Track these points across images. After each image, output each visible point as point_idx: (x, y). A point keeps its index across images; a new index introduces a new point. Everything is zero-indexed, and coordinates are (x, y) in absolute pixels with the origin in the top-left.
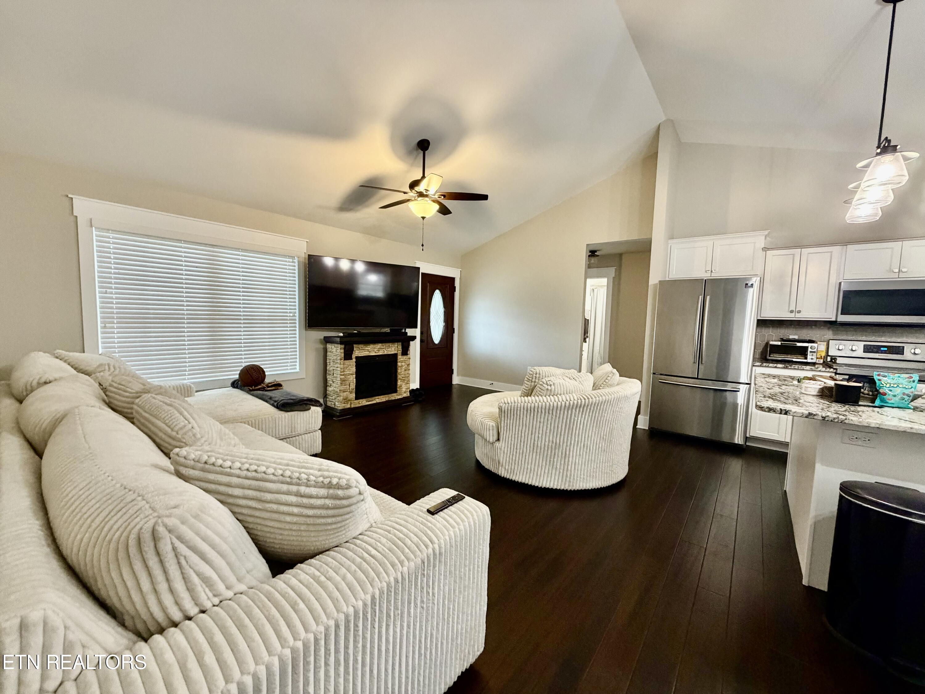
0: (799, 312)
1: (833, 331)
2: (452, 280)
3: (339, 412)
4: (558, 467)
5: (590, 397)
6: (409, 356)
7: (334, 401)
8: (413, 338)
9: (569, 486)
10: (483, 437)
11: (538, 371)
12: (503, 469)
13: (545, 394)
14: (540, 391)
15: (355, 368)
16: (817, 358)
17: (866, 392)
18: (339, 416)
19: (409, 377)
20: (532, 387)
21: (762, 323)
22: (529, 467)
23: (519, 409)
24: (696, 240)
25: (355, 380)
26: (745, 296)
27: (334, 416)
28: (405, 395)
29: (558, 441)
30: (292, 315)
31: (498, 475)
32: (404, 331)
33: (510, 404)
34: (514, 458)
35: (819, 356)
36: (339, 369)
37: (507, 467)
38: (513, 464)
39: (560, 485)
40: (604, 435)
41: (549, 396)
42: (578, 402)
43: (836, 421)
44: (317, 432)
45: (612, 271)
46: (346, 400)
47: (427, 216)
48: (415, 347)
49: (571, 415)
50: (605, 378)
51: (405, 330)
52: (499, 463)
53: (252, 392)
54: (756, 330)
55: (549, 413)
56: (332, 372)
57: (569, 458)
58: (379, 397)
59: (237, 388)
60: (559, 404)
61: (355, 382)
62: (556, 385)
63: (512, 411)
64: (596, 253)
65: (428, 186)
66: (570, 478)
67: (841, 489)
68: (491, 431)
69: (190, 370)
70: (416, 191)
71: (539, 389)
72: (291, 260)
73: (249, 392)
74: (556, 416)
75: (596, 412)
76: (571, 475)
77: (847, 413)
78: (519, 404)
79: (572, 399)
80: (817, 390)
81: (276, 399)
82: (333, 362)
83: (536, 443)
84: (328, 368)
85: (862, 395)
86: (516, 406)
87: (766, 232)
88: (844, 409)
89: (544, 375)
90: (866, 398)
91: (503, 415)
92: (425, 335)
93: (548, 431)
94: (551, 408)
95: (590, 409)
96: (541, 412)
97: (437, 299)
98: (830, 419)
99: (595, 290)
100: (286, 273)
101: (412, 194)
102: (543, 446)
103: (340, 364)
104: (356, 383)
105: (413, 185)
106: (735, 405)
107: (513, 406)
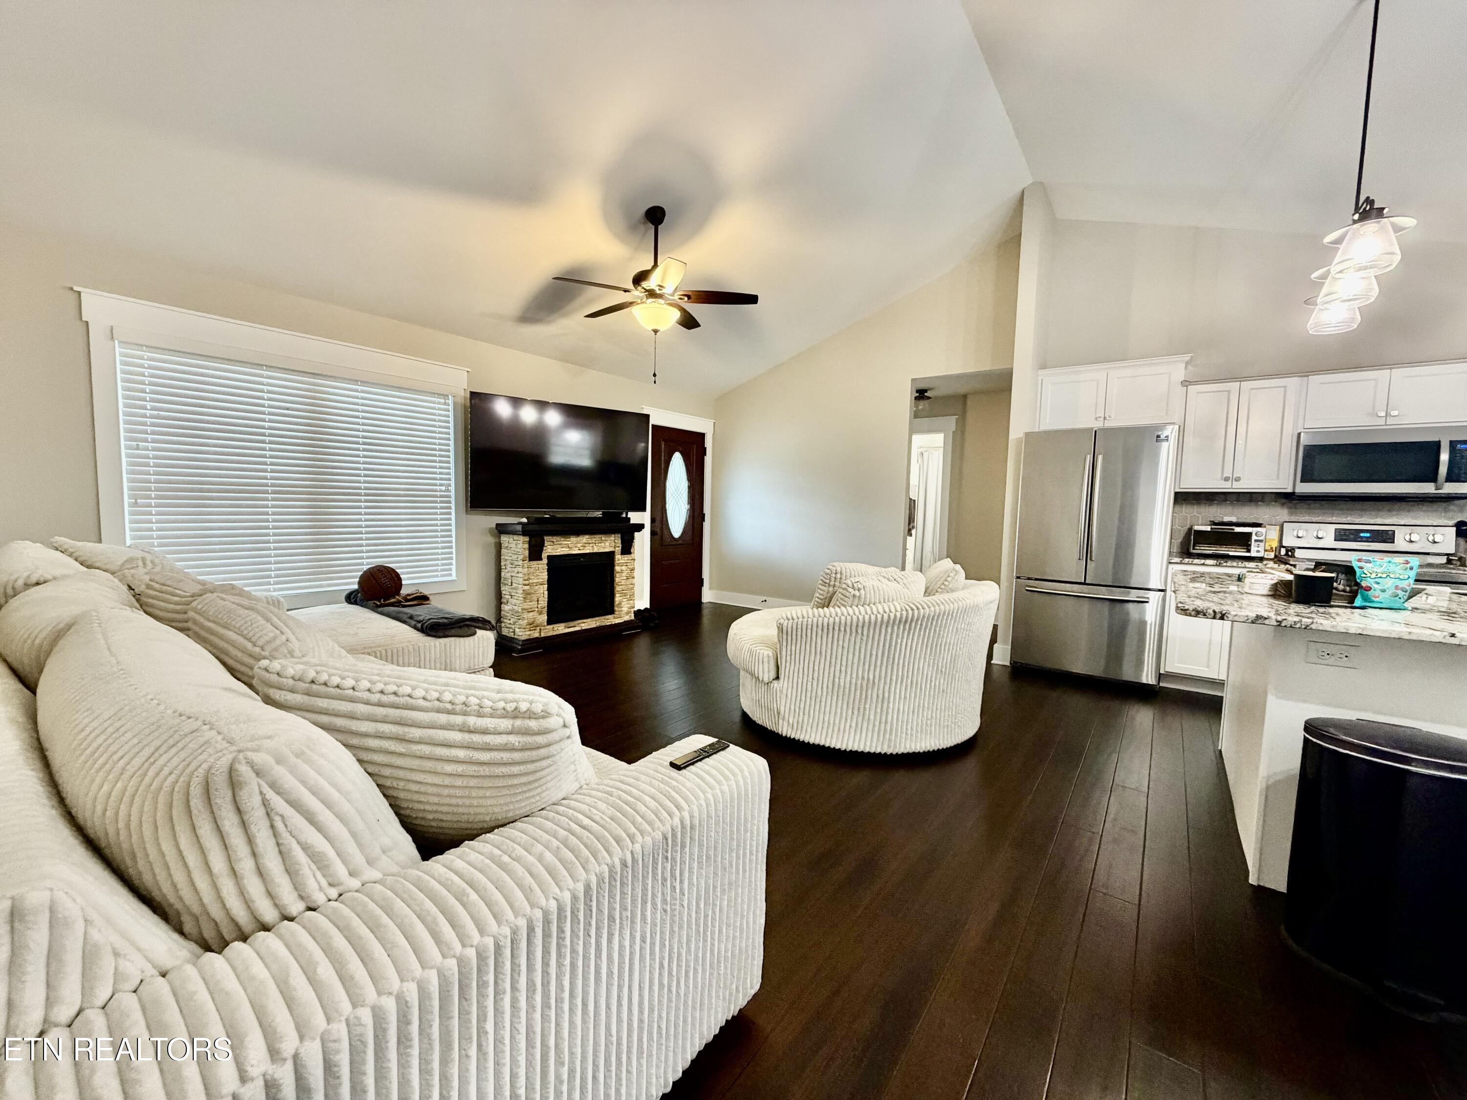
0: (1238, 479)
1: (1290, 508)
2: (701, 436)
3: (521, 643)
4: (872, 717)
5: (920, 607)
6: (632, 555)
7: (513, 627)
8: (640, 527)
9: (889, 746)
10: (752, 674)
11: (839, 569)
12: (786, 724)
13: (850, 603)
14: (841, 599)
15: (546, 573)
16: (1266, 551)
17: (1341, 587)
18: (520, 651)
19: (632, 589)
20: (829, 595)
21: (1182, 498)
22: (826, 719)
23: (809, 627)
24: (1079, 369)
25: (546, 593)
26: (1156, 455)
27: (513, 650)
28: (627, 618)
29: (871, 677)
30: (443, 488)
31: (778, 733)
32: (624, 515)
33: (796, 620)
34: (802, 706)
35: (1268, 548)
36: (520, 575)
37: (791, 721)
38: (801, 714)
39: (874, 745)
40: (942, 667)
41: (857, 606)
42: (902, 614)
43: (1298, 626)
44: (487, 672)
45: (951, 422)
46: (532, 625)
47: (661, 328)
48: (643, 542)
49: (892, 634)
50: (943, 579)
51: (627, 514)
52: (779, 713)
53: (380, 609)
54: (1174, 507)
55: (857, 631)
56: (510, 581)
57: (889, 702)
58: (585, 621)
59: (355, 603)
60: (873, 617)
61: (546, 596)
62: (867, 590)
63: (799, 630)
64: (926, 394)
65: (663, 280)
66: (891, 734)
67: (1306, 729)
68: (766, 665)
69: (277, 576)
70: (643, 288)
71: (842, 596)
72: (443, 401)
73: (375, 609)
74: (868, 636)
75: (930, 630)
76: (891, 730)
77: (1313, 615)
78: (810, 620)
79: (893, 610)
80: (1268, 587)
81: (421, 618)
82: (512, 564)
83: (837, 680)
84: (503, 574)
85: (1334, 591)
86: (805, 623)
87: (1187, 357)
88: (1308, 610)
89: (848, 574)
90: (1342, 595)
91: (785, 637)
92: (658, 523)
93: (856, 661)
94: (860, 624)
95: (921, 625)
96: (845, 630)
97: (677, 465)
98: (1288, 624)
99: (926, 454)
100: (434, 420)
101: (637, 293)
102: (848, 686)
103: (523, 567)
104: (548, 598)
105: (640, 278)
106: (1143, 623)
107: (800, 623)
